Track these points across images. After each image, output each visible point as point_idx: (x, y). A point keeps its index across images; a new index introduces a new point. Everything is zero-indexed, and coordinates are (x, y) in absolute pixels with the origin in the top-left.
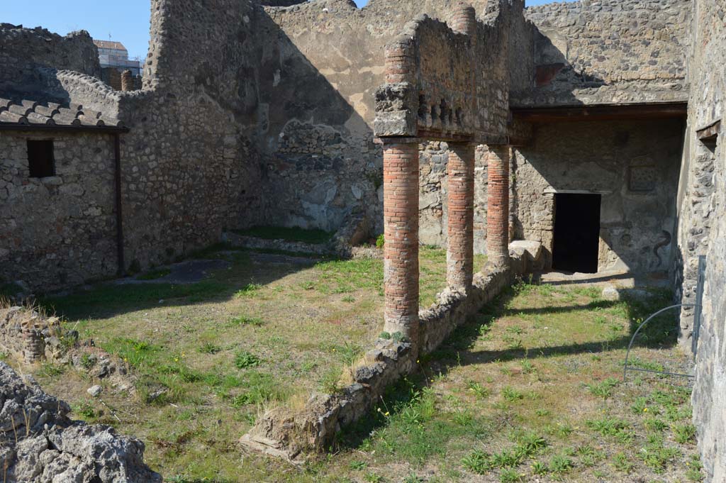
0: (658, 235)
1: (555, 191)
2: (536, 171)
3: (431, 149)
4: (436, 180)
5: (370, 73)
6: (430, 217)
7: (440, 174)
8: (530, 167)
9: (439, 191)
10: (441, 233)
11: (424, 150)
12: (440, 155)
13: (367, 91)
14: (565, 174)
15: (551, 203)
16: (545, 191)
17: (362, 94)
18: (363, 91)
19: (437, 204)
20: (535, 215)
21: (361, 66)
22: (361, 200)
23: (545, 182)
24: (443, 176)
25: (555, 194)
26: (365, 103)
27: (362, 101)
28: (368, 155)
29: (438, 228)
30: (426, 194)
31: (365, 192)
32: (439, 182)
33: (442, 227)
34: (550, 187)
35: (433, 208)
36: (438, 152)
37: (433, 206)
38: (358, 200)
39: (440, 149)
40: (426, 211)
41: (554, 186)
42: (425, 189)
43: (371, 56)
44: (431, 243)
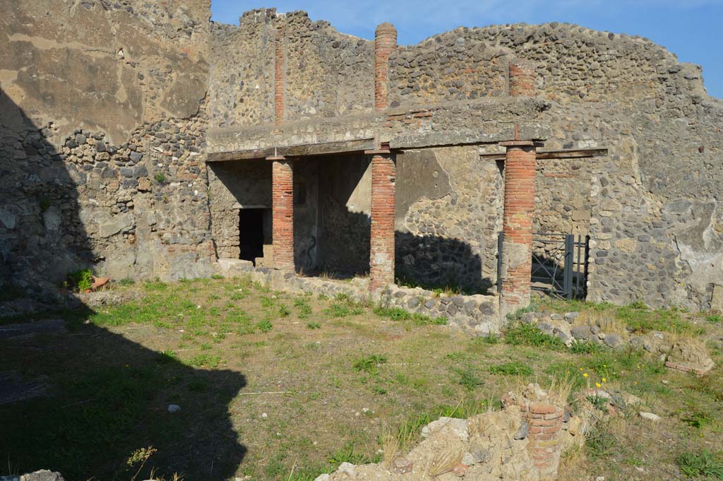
0: (310, 239)
1: (241, 207)
2: (225, 187)
3: (118, 159)
4: (128, 197)
5: (29, 44)
6: (120, 245)
7: (133, 190)
8: (220, 183)
9: (131, 211)
10: (135, 263)
11: (109, 160)
12: (129, 168)
13: (24, 69)
14: (247, 190)
15: (238, 218)
16: (234, 207)
17: (16, 73)
18: (17, 68)
19: (131, 227)
20: (226, 232)
21: (13, 30)
22: (14, 230)
23: (233, 198)
24: (136, 193)
25: (240, 209)
26: (21, 86)
27: (15, 82)
28: (26, 163)
29: (131, 257)
30: (115, 216)
31: (21, 217)
32: (132, 200)
33: (136, 256)
34: (237, 203)
35: (125, 233)
36: (127, 164)
37: (125, 230)
38: (9, 231)
39: (129, 159)
40: (115, 238)
41: (240, 201)
42: (114, 210)
43: (31, 20)
44: (124, 277)
